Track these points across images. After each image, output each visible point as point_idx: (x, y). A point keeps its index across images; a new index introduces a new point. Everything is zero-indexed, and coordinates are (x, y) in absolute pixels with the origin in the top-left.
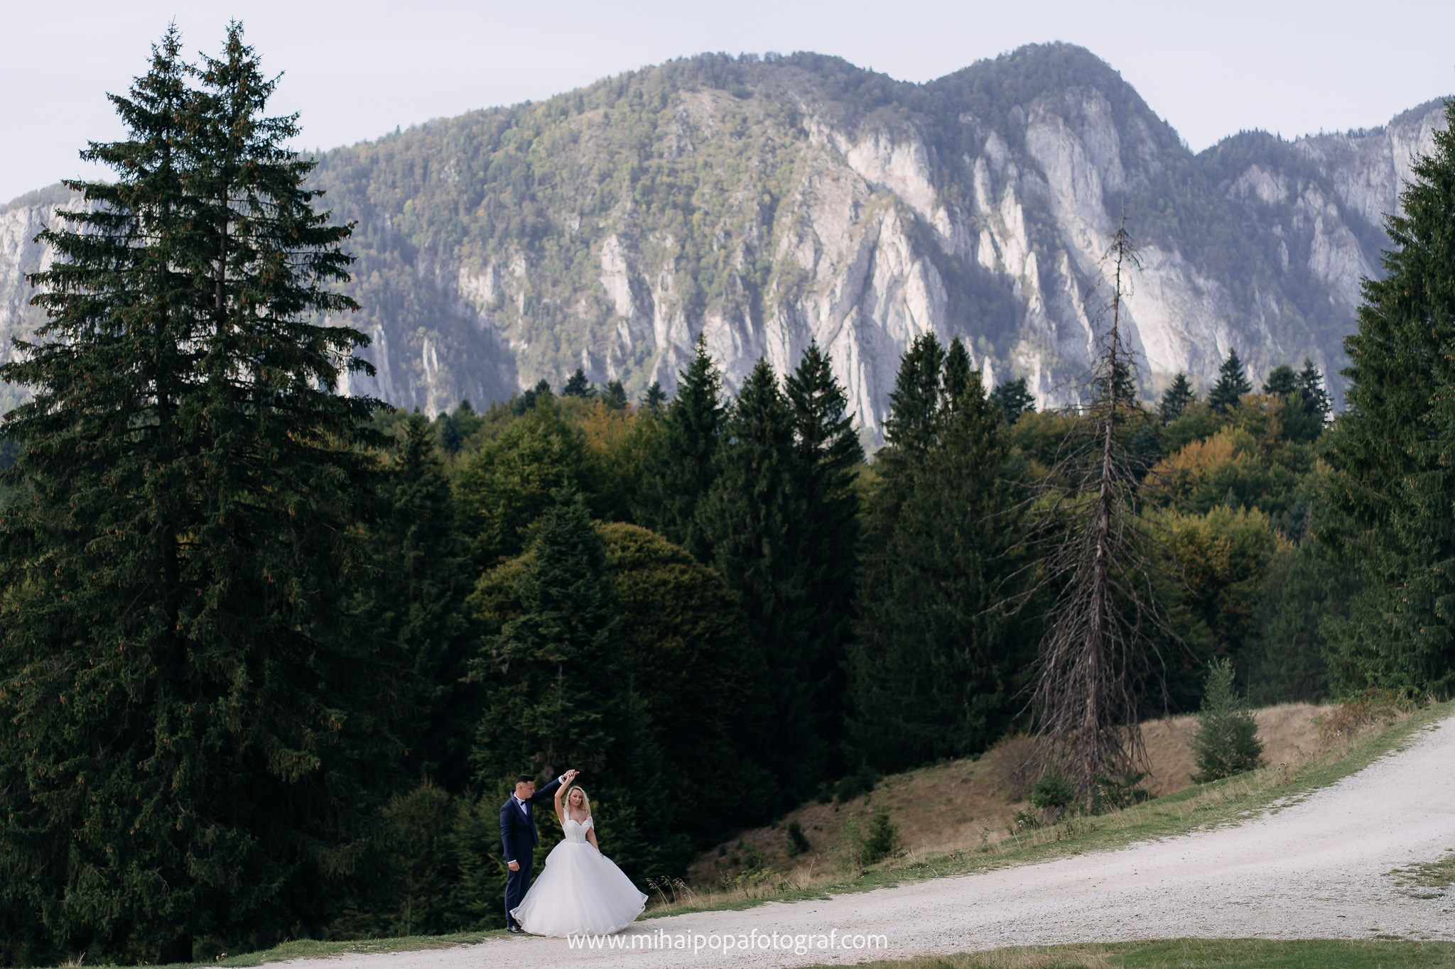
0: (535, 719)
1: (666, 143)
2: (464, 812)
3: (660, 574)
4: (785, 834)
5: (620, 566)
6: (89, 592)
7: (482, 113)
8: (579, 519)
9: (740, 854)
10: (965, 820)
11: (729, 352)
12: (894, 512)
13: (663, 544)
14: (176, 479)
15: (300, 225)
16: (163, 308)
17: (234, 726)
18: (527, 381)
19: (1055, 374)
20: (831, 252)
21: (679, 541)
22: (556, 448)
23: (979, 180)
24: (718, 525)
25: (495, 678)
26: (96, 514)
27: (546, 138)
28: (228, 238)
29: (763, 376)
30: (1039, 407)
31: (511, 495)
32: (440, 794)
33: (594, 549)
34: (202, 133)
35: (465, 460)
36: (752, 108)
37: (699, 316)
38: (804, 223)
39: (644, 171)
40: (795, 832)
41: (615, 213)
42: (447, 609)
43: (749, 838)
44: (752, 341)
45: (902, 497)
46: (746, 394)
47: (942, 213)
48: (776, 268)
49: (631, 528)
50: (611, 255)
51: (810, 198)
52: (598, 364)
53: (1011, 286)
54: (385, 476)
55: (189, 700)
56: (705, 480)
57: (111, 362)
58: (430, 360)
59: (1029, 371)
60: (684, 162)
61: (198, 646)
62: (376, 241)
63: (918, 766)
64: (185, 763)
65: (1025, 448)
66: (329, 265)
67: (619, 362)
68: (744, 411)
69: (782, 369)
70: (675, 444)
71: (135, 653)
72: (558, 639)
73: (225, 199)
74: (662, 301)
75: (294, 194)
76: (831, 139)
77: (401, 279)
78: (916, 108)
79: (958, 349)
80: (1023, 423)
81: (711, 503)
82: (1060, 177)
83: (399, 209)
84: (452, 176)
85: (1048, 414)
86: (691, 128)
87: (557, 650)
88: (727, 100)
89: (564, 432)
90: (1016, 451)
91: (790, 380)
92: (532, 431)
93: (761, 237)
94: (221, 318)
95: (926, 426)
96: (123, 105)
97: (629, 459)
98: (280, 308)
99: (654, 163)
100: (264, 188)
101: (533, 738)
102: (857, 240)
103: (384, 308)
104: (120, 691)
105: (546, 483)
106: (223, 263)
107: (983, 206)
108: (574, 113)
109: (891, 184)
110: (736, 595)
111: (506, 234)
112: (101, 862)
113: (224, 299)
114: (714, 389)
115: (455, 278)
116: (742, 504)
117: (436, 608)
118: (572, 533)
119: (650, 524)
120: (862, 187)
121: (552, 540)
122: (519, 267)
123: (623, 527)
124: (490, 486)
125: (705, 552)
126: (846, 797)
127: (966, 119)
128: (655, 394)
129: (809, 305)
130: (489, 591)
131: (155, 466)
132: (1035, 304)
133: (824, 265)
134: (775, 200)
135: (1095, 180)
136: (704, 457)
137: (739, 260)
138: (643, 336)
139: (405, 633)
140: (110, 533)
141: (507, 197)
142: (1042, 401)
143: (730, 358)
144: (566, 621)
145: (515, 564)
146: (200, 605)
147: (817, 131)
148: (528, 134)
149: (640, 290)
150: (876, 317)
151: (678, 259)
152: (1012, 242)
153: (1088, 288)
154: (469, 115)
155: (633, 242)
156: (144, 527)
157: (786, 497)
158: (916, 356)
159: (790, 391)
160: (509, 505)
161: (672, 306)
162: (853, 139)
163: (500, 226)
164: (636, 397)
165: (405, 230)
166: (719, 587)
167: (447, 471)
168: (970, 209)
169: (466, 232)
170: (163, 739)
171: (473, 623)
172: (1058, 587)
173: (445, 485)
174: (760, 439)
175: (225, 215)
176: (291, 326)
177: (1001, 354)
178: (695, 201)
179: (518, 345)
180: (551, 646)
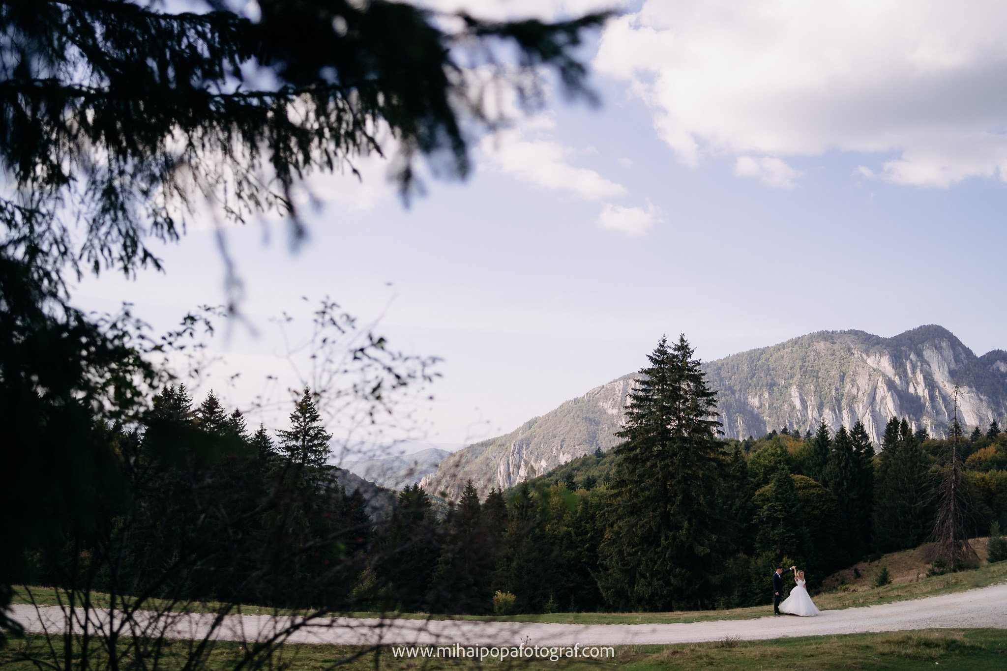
0: (774, 535)
1: (810, 358)
2: (753, 563)
3: (812, 491)
4: (853, 572)
5: (800, 488)
6: (642, 499)
7: (754, 350)
8: (787, 474)
9: (839, 577)
10: (911, 569)
11: (831, 420)
12: (885, 472)
13: (813, 482)
14: (667, 466)
15: (702, 391)
16: (662, 416)
17: (684, 539)
18: (769, 429)
19: (935, 426)
20: (862, 390)
21: (817, 480)
22: (779, 452)
23: (908, 366)
24: (830, 476)
25: (762, 522)
26: (644, 476)
27: (774, 357)
28: (681, 395)
29: (843, 430)
30: (931, 437)
31: (765, 466)
32: (745, 556)
33: (791, 483)
34: (673, 365)
35: (752, 455)
36: (836, 347)
37: (822, 409)
38: (853, 381)
39: (804, 366)
40: (856, 571)
41: (795, 379)
42: (747, 501)
43: (842, 572)
44: (838, 418)
45: (888, 467)
46: (837, 436)
47: (897, 377)
48: (845, 394)
49: (803, 477)
50: (794, 392)
51: (855, 373)
52: (791, 424)
53: (920, 400)
54: (728, 465)
55: (671, 531)
56: (825, 462)
57: (648, 432)
58: (740, 423)
59: (927, 425)
60: (816, 363)
61: (673, 515)
62: (724, 388)
63: (895, 551)
64: (670, 550)
65: (927, 450)
66: (709, 403)
67: (797, 423)
68: (837, 441)
69: (848, 428)
70: (816, 451)
71: (654, 517)
72: (781, 510)
73: (680, 384)
74: (810, 405)
75: (700, 382)
76: (861, 356)
77: (731, 399)
78: (888, 345)
79: (904, 421)
80: (925, 443)
81: (827, 469)
82: (934, 366)
83: (730, 379)
84: (746, 369)
85: (934, 440)
86: (818, 353)
87: (780, 514)
88: (829, 345)
89: (781, 447)
90: (924, 451)
91: (851, 431)
92: (772, 447)
93: (840, 385)
94: (679, 419)
95: (895, 445)
96: (651, 358)
97: (802, 455)
98: (696, 416)
99: (807, 364)
100: (691, 381)
101: (774, 540)
102: (870, 386)
103: (726, 408)
104: (651, 528)
105: (776, 463)
106: (680, 402)
107: (910, 375)
108: (782, 349)
109: (880, 369)
110: (835, 497)
111: (762, 385)
112: (645, 578)
113: (680, 413)
114: (827, 434)
115: (747, 399)
116: (837, 469)
117: (743, 500)
118: (785, 478)
119: (808, 475)
120: (871, 369)
121: (778, 481)
122: (766, 395)
123: (800, 476)
124: (759, 464)
125: (826, 484)
126: (872, 561)
127: (903, 348)
128: (809, 434)
129: (856, 405)
130: (759, 495)
131: (660, 462)
132: (928, 404)
133: (860, 394)
134: (844, 374)
135: (946, 366)
136: (825, 455)
137: (833, 392)
138: (805, 415)
139: (734, 508)
140: (648, 482)
141: (762, 375)
142: (932, 435)
143: (832, 422)
144: (783, 505)
145: (767, 487)
146: (674, 503)
147: (857, 353)
148: (768, 356)
149: (803, 402)
150: (877, 409)
151: (815, 392)
152: (920, 385)
153: (944, 398)
154: (750, 351)
155: (801, 387)
156: (658, 480)
157: (851, 467)
158: (891, 423)
159: (851, 435)
160: (765, 469)
161: (813, 406)
162: (868, 356)
163: (760, 383)
164: (803, 435)
165: (732, 385)
166: (831, 495)
167: (746, 460)
168: (906, 375)
169: (750, 385)
170: (663, 542)
171: (754, 505)
172: (940, 497)
173: (746, 464)
174: (842, 449)
175: (680, 389)
176: (700, 421)
177: (918, 420)
178: (819, 375)
179: (766, 418)
180: (779, 513)
